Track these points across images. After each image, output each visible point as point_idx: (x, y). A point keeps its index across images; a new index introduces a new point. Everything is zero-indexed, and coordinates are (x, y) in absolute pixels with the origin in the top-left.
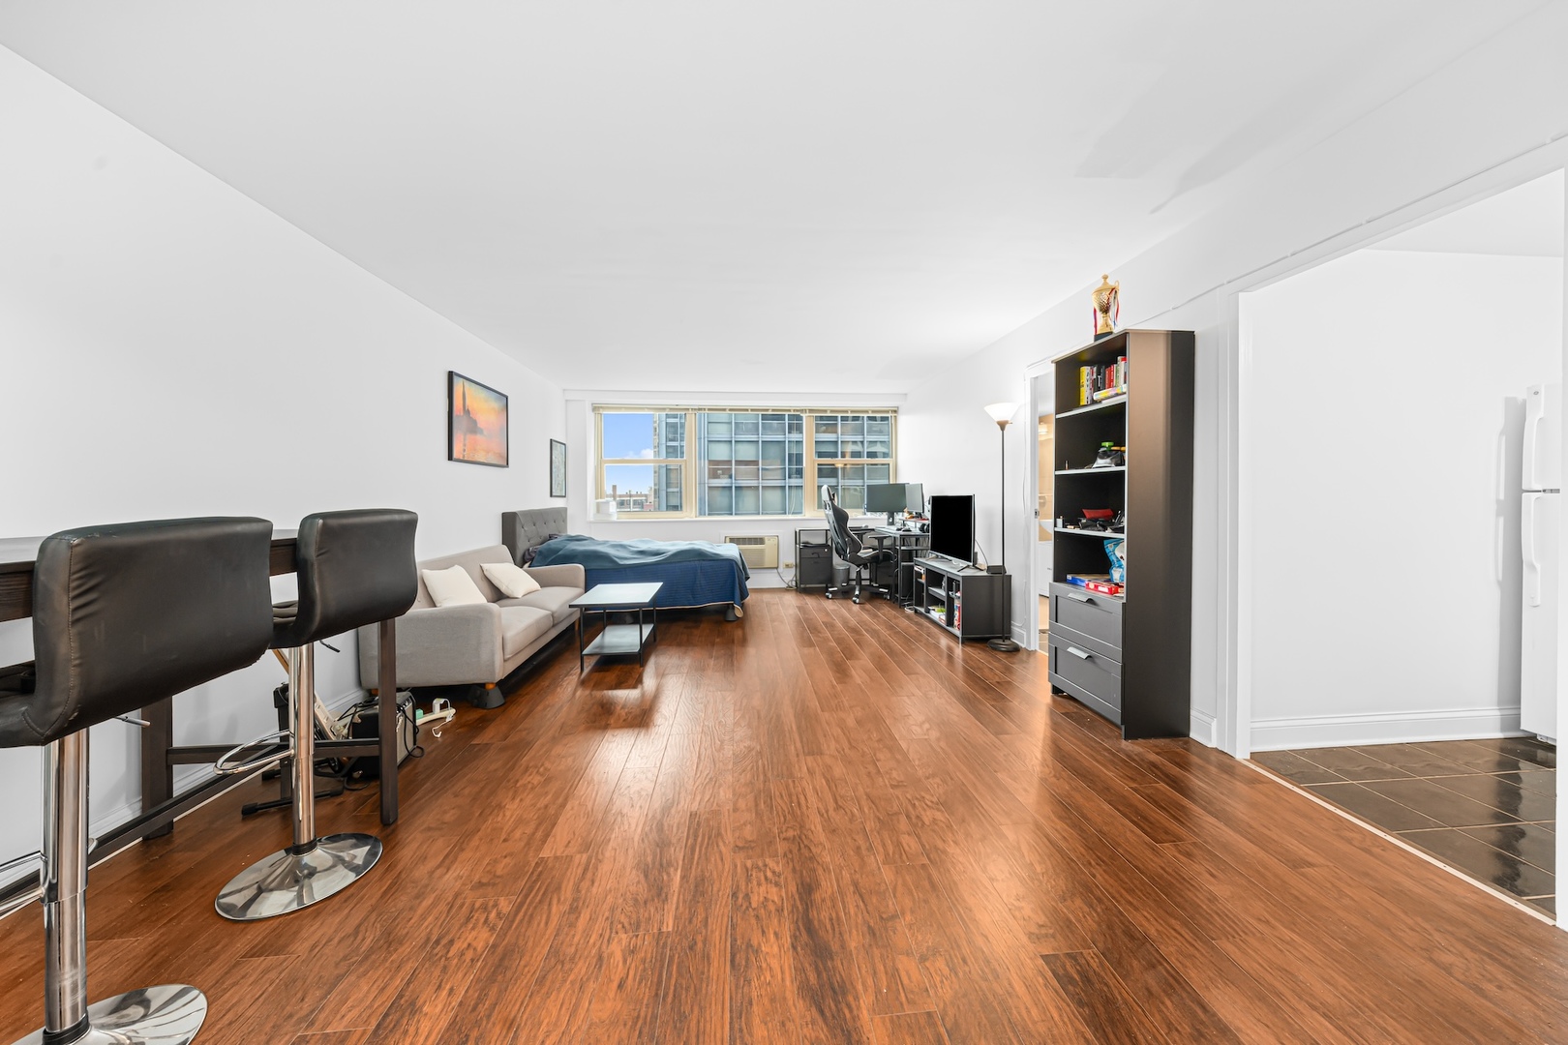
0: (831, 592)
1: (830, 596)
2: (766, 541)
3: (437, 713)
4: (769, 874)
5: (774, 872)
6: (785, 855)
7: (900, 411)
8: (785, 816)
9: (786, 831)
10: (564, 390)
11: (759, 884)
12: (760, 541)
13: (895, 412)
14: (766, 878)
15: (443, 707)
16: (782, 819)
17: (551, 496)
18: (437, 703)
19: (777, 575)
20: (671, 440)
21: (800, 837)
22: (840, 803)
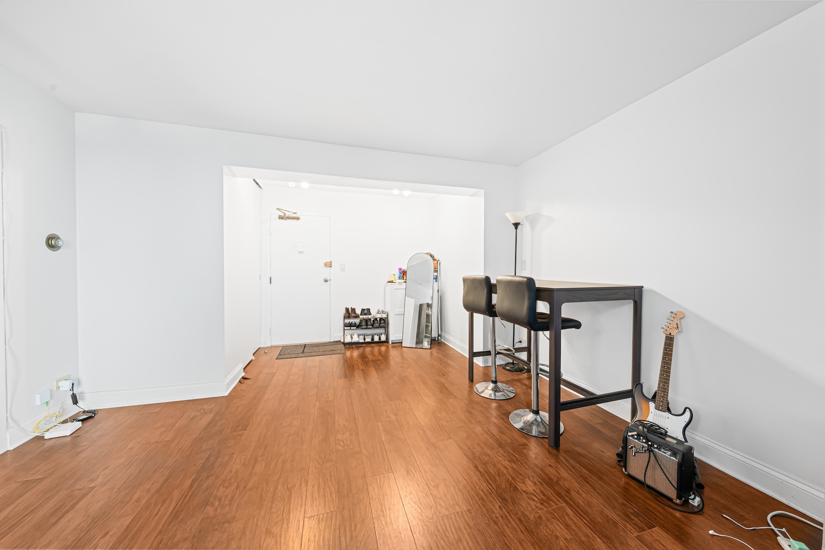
4: (342, 444)
5: (340, 444)
6: (333, 453)
8: (331, 476)
9: (331, 466)
11: (346, 439)
14: (343, 442)
16: (332, 474)
21: (323, 463)
22: (288, 493)
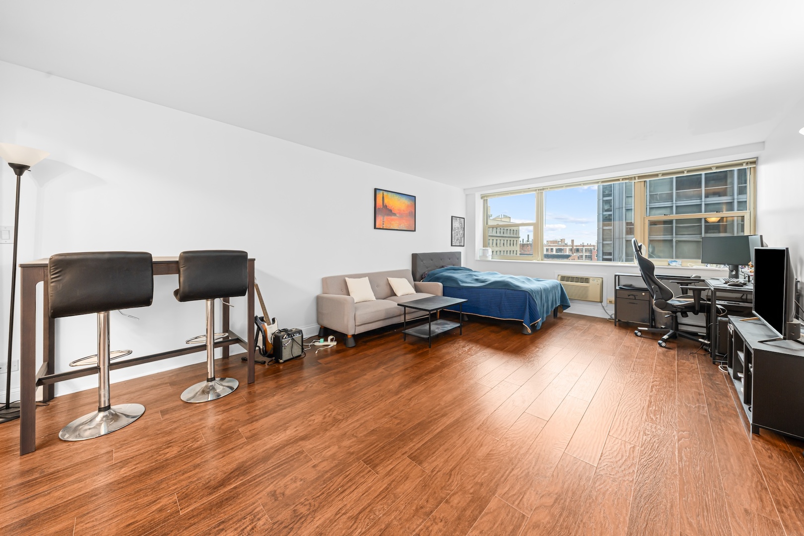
0: (640, 331)
1: (639, 334)
2: (591, 281)
3: (329, 343)
7: (760, 160)
10: (464, 189)
12: (586, 280)
13: (754, 163)
15: (332, 340)
17: (452, 245)
18: (330, 337)
19: (601, 307)
20: (607, 211)
